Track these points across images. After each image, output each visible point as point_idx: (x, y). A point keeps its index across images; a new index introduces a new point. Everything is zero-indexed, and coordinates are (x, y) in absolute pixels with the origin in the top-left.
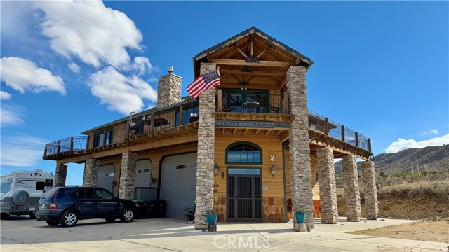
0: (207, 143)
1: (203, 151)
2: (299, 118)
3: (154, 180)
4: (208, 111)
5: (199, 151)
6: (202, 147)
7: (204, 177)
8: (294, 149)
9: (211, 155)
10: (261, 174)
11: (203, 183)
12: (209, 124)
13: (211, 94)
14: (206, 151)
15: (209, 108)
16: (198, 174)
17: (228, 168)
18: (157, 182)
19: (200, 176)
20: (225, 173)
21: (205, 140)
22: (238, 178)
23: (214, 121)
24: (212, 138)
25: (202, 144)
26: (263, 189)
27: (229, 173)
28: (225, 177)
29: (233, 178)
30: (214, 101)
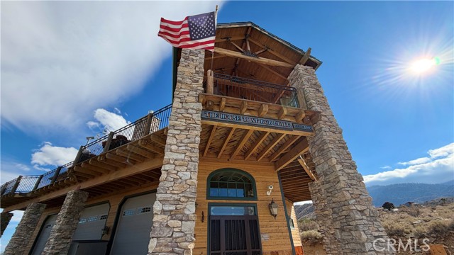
0: (186, 141)
1: (175, 156)
2: (326, 119)
3: (106, 230)
4: (191, 93)
5: (168, 155)
6: (174, 148)
7: (172, 215)
8: (334, 161)
9: (191, 165)
10: (256, 215)
11: (167, 232)
12: (190, 111)
13: (197, 73)
14: (182, 156)
15: (192, 89)
16: (157, 206)
17: (210, 205)
18: (110, 232)
19: (163, 212)
20: (206, 215)
21: (182, 136)
22: (226, 221)
23: (201, 108)
24: (195, 133)
25: (174, 141)
26: (262, 239)
27: (212, 214)
28: (206, 220)
29: (219, 221)
30: (201, 82)
